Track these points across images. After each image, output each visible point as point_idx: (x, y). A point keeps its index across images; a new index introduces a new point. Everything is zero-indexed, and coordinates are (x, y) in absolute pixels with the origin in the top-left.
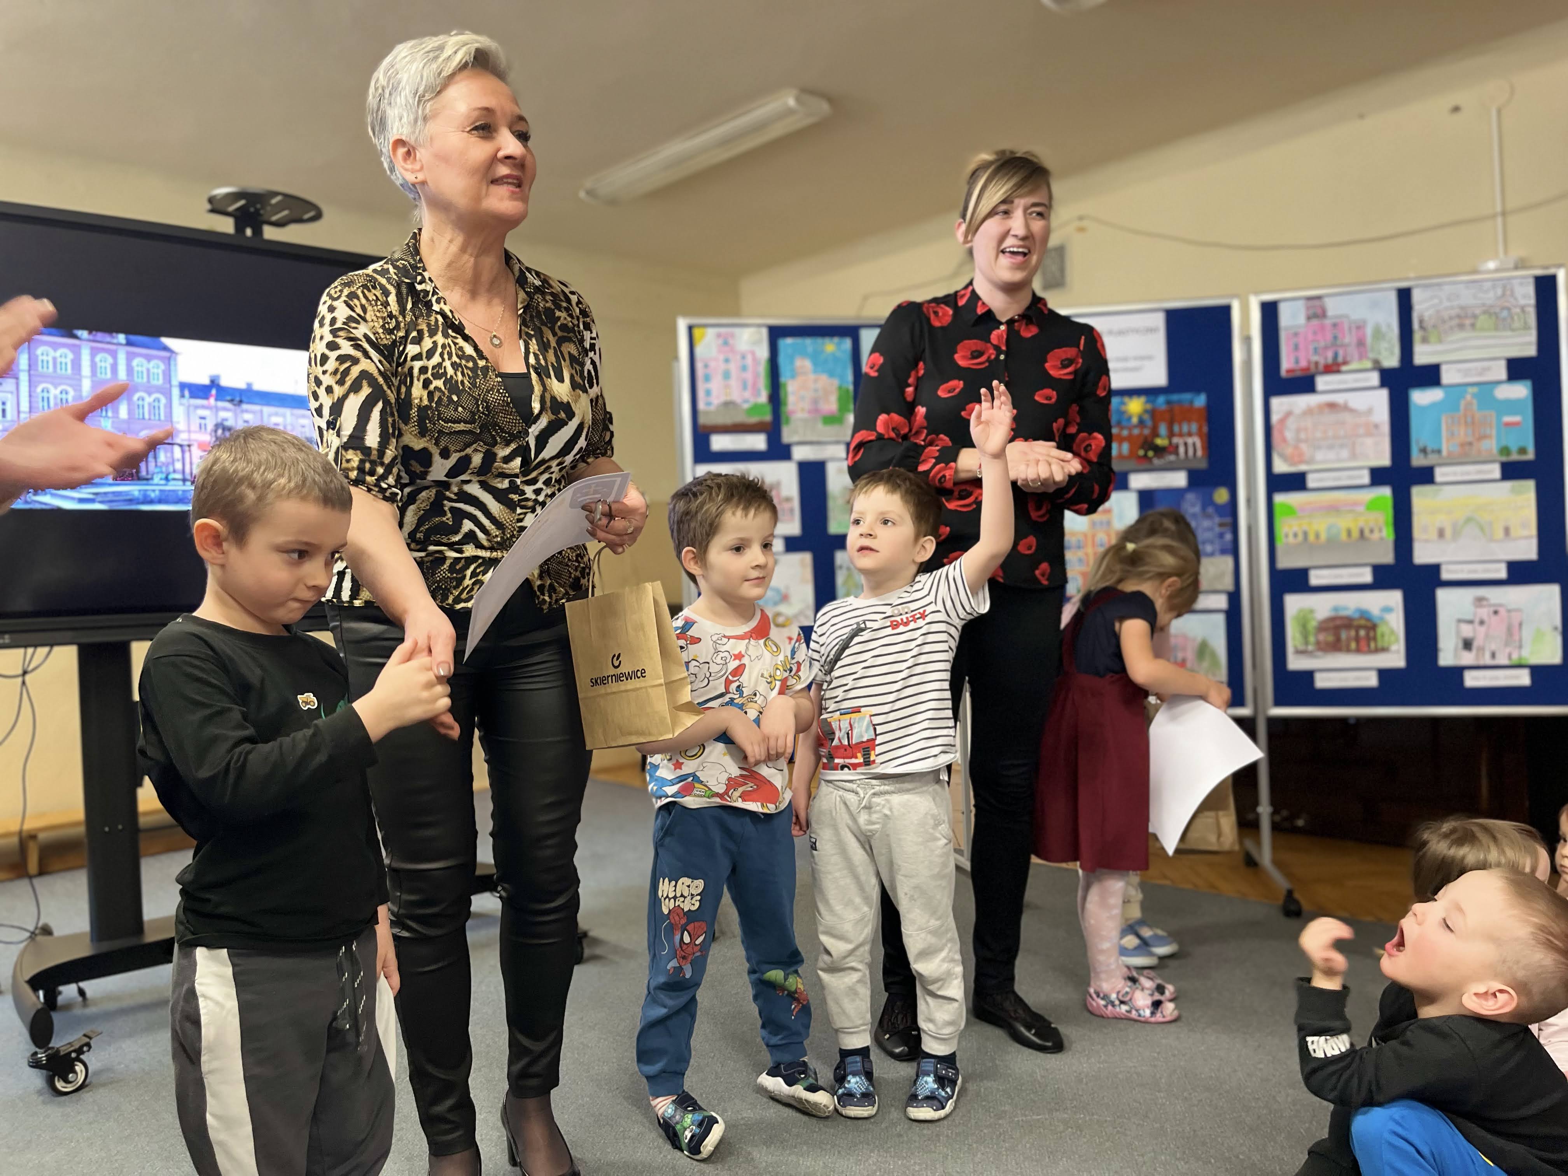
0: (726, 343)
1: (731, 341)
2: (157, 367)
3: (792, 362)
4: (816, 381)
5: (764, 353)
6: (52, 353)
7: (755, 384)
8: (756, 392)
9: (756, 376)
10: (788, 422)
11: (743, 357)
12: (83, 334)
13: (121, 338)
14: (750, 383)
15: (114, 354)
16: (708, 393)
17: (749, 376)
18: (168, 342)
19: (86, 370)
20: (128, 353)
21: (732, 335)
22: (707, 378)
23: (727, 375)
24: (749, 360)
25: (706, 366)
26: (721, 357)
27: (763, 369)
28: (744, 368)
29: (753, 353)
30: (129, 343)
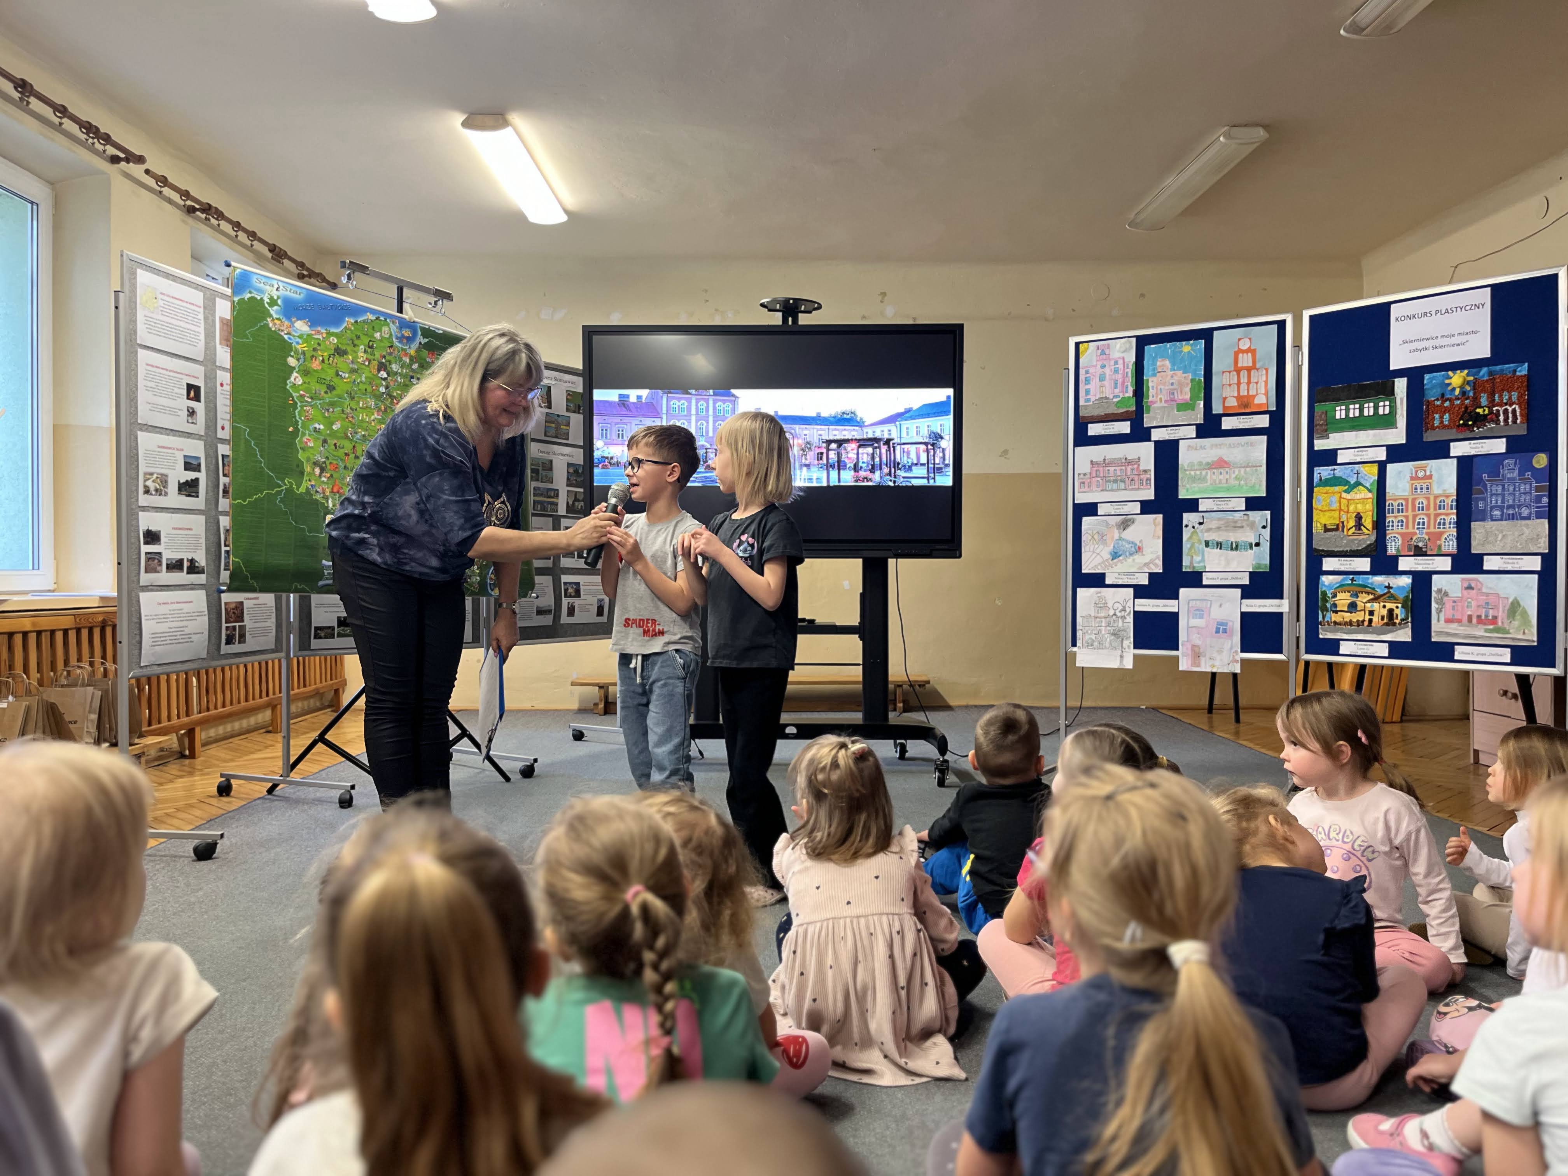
0: (1103, 353)
1: (1107, 351)
2: (728, 406)
3: (1154, 364)
4: (1172, 377)
5: (1132, 357)
6: (677, 403)
7: (1123, 382)
8: (1124, 389)
9: (1124, 376)
10: (1148, 412)
11: (1116, 363)
12: (693, 391)
13: (711, 392)
14: (1120, 381)
15: (707, 402)
16: (1088, 392)
17: (1119, 377)
18: (734, 391)
19: (693, 411)
20: (714, 400)
21: (1108, 347)
22: (1088, 381)
23: (1102, 378)
24: (1120, 366)
25: (1087, 372)
26: (1099, 364)
27: (1130, 370)
28: (1116, 371)
29: (1123, 359)
30: (715, 395)
